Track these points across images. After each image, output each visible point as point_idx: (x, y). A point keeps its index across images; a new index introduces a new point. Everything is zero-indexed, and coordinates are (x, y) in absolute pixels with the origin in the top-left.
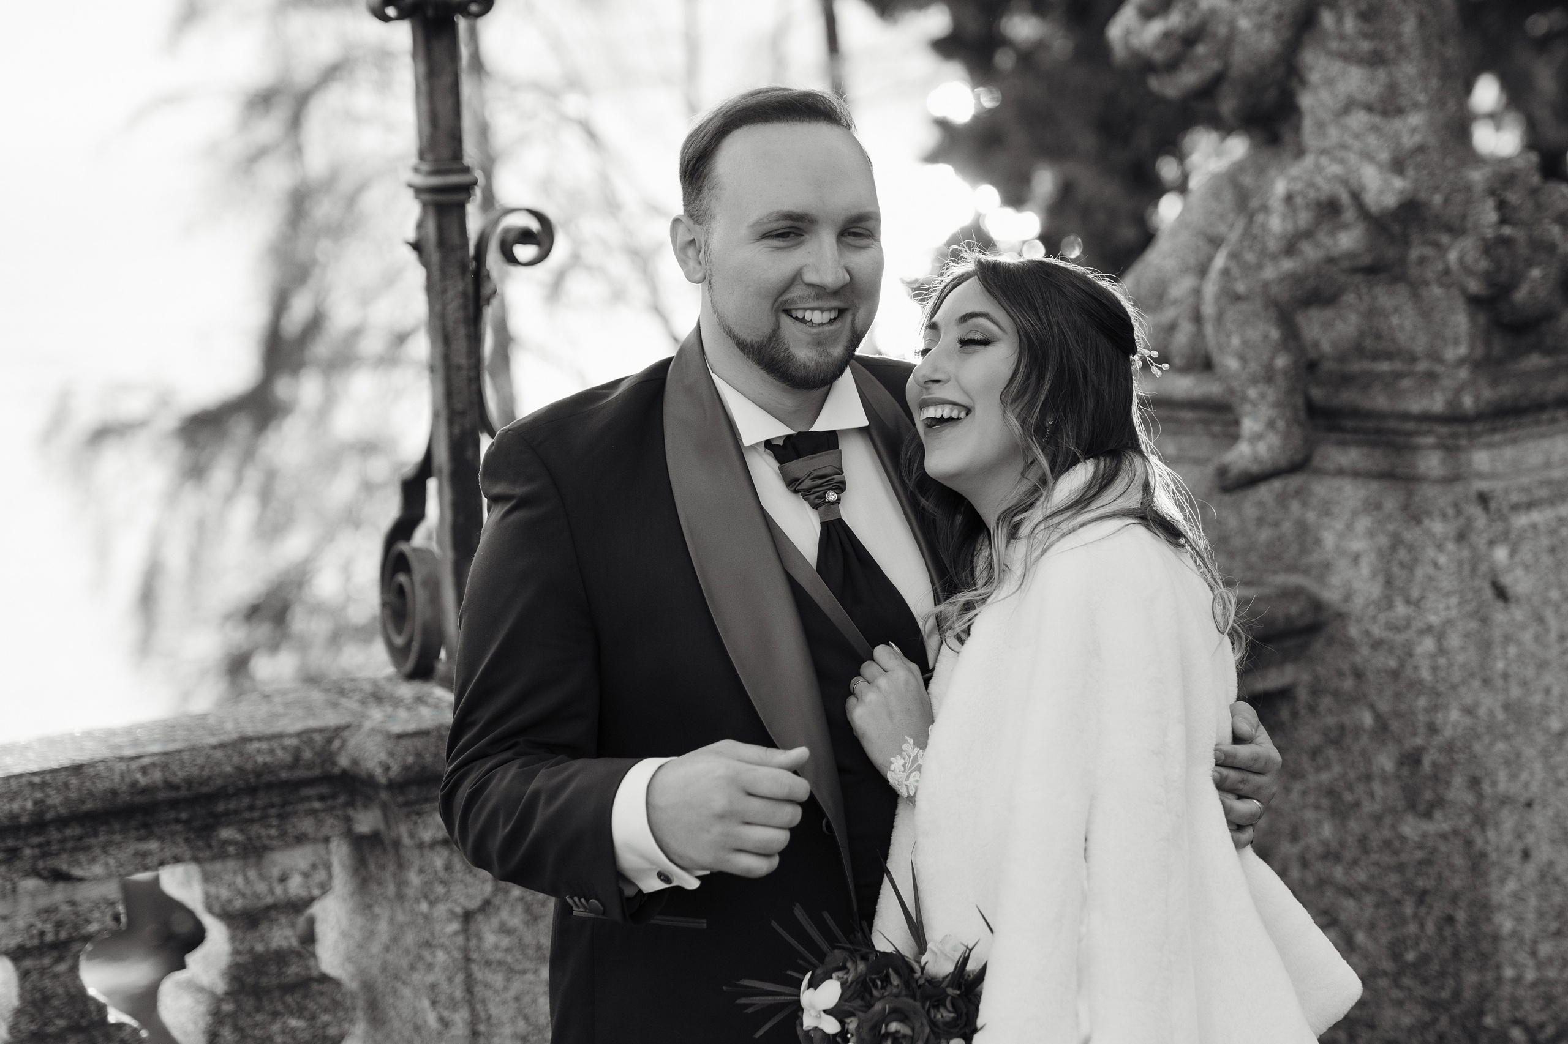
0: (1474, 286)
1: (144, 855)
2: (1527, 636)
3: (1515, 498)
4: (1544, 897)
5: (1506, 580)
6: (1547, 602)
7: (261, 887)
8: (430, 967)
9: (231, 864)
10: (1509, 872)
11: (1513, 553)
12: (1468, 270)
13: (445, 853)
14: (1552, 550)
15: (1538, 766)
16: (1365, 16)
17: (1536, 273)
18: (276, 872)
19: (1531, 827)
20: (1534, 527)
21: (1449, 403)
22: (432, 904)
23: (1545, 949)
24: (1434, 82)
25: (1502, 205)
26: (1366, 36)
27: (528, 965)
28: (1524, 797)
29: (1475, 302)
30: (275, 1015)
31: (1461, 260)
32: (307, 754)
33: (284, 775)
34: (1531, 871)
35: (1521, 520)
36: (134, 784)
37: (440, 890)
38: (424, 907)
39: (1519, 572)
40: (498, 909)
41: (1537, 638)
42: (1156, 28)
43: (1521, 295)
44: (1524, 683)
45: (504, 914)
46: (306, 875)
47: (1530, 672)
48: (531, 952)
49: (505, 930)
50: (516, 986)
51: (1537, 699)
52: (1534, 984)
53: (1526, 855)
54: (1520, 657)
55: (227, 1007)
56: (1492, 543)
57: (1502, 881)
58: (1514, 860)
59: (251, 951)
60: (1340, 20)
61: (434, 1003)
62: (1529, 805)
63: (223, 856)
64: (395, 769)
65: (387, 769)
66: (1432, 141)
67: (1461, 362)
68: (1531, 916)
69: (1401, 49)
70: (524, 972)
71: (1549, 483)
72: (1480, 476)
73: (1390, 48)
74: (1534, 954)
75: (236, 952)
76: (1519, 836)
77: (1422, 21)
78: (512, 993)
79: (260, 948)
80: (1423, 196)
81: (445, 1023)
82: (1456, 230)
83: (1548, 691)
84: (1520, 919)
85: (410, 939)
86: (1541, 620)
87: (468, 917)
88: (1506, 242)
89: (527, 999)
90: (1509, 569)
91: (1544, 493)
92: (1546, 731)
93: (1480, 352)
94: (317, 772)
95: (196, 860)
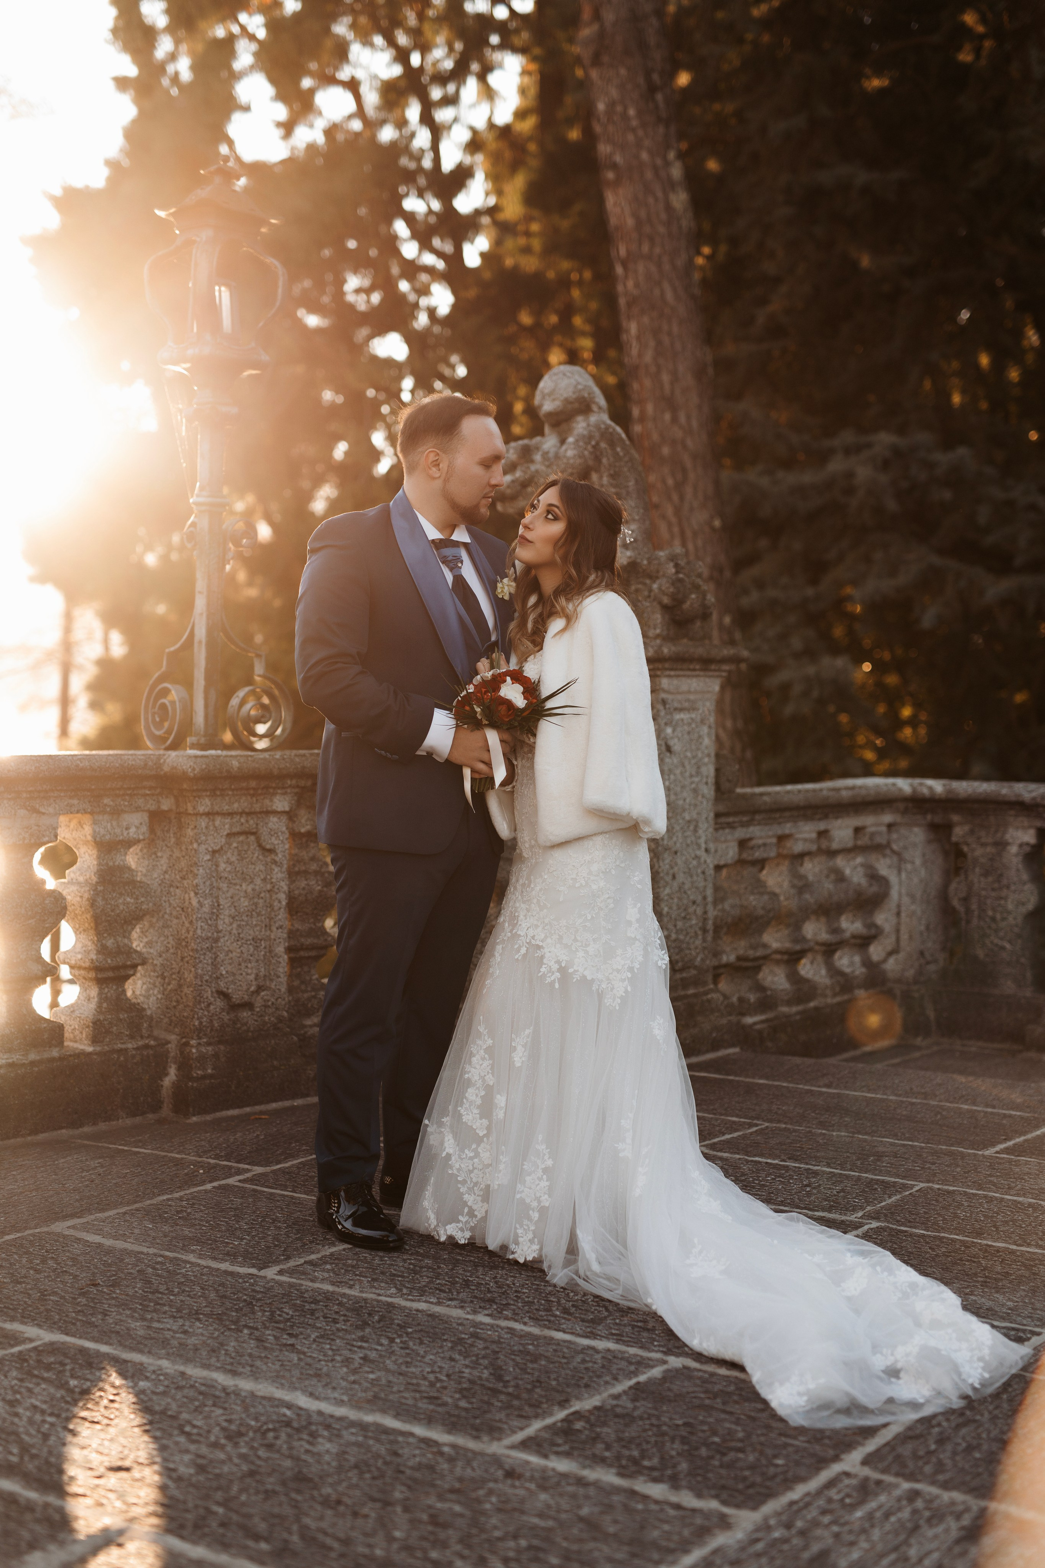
0: (666, 600)
1: (71, 806)
2: (678, 772)
3: (676, 705)
4: (680, 899)
5: (671, 743)
6: (686, 757)
7: (118, 831)
8: (195, 876)
9: (106, 817)
10: (667, 883)
11: (674, 731)
12: (664, 593)
13: (207, 820)
14: (689, 733)
15: (680, 835)
16: (612, 476)
17: (693, 596)
18: (125, 824)
19: (676, 864)
20: (682, 720)
21: (656, 652)
22: (199, 844)
23: (680, 924)
24: (642, 511)
25: (676, 566)
26: (612, 485)
27: (238, 881)
28: (674, 849)
29: (665, 608)
30: (121, 894)
31: (660, 589)
32: (150, 763)
33: (140, 771)
34: (675, 884)
35: (678, 716)
36: (77, 766)
37: (203, 838)
38: (195, 846)
39: (676, 740)
40: (226, 852)
41: (681, 773)
42: (508, 478)
43: (686, 606)
44: (676, 794)
45: (229, 855)
46: (137, 828)
47: (678, 789)
48: (239, 875)
49: (229, 862)
50: (232, 891)
51: (681, 802)
52: (675, 940)
53: (674, 877)
54: (675, 780)
55: (100, 888)
56: (666, 724)
57: (665, 887)
58: (668, 878)
59: (107, 864)
60: (601, 478)
61: (196, 894)
62: (676, 853)
63: (103, 812)
64: (197, 770)
65: (194, 769)
66: (640, 538)
67: (657, 636)
68: (675, 908)
69: (628, 493)
70: (235, 884)
71: (688, 700)
72: (664, 691)
73: (624, 492)
74: (675, 926)
75: (99, 864)
76: (672, 868)
77: (637, 481)
78: (229, 895)
79: (111, 864)
80: (639, 561)
81: (201, 905)
82: (653, 578)
83: (685, 800)
84: (670, 908)
85: (183, 863)
86: (683, 766)
87: (214, 852)
88: (680, 581)
89: (236, 898)
90: (672, 738)
91: (686, 705)
92: (683, 819)
93: (665, 633)
94: (153, 773)
95: (92, 813)
